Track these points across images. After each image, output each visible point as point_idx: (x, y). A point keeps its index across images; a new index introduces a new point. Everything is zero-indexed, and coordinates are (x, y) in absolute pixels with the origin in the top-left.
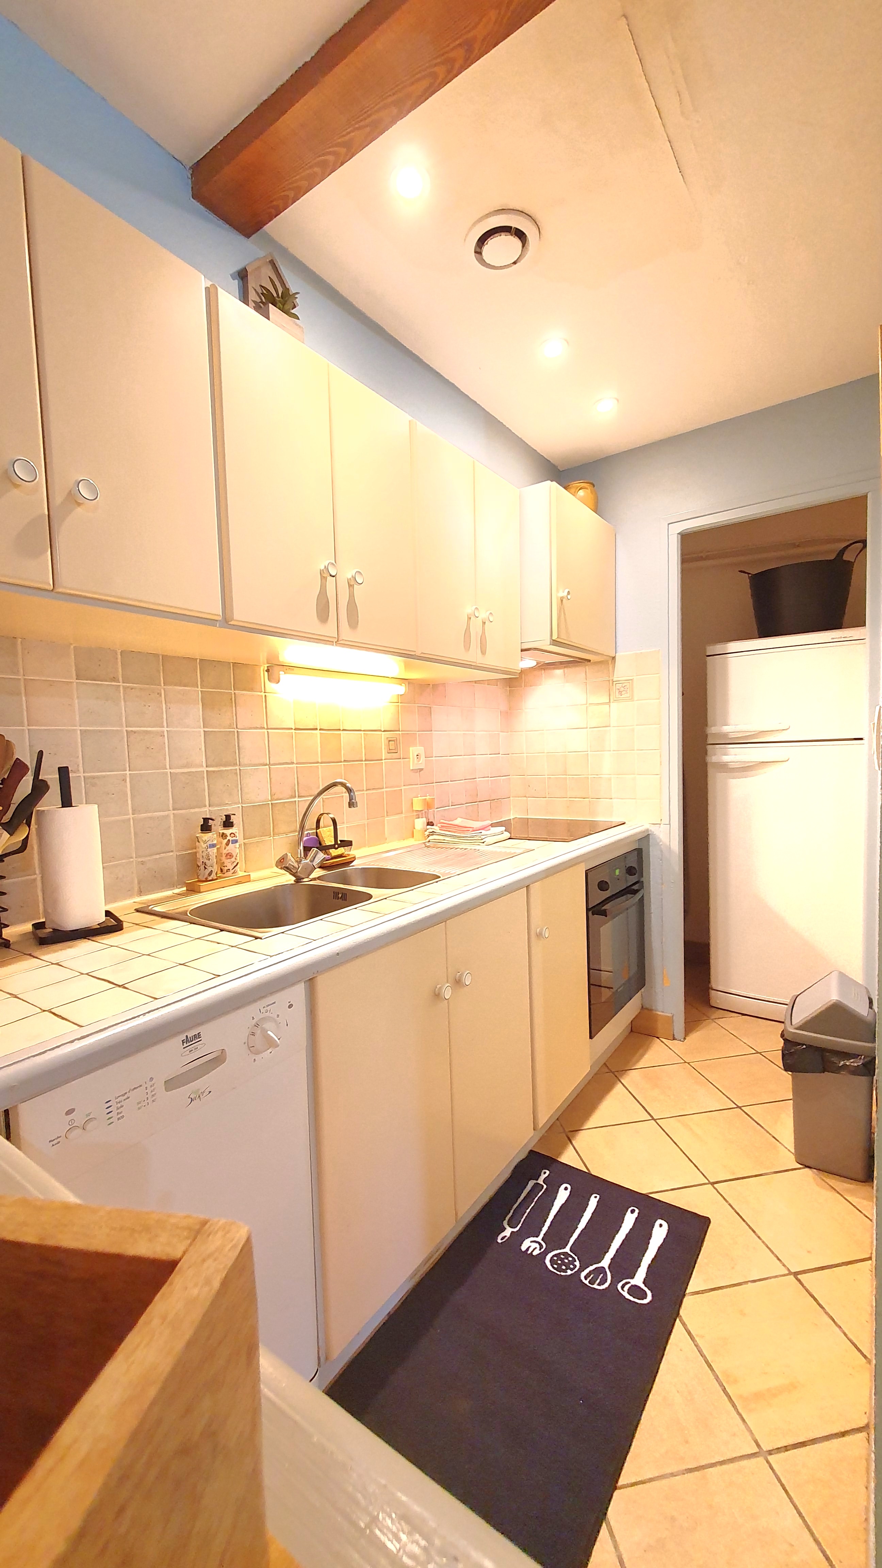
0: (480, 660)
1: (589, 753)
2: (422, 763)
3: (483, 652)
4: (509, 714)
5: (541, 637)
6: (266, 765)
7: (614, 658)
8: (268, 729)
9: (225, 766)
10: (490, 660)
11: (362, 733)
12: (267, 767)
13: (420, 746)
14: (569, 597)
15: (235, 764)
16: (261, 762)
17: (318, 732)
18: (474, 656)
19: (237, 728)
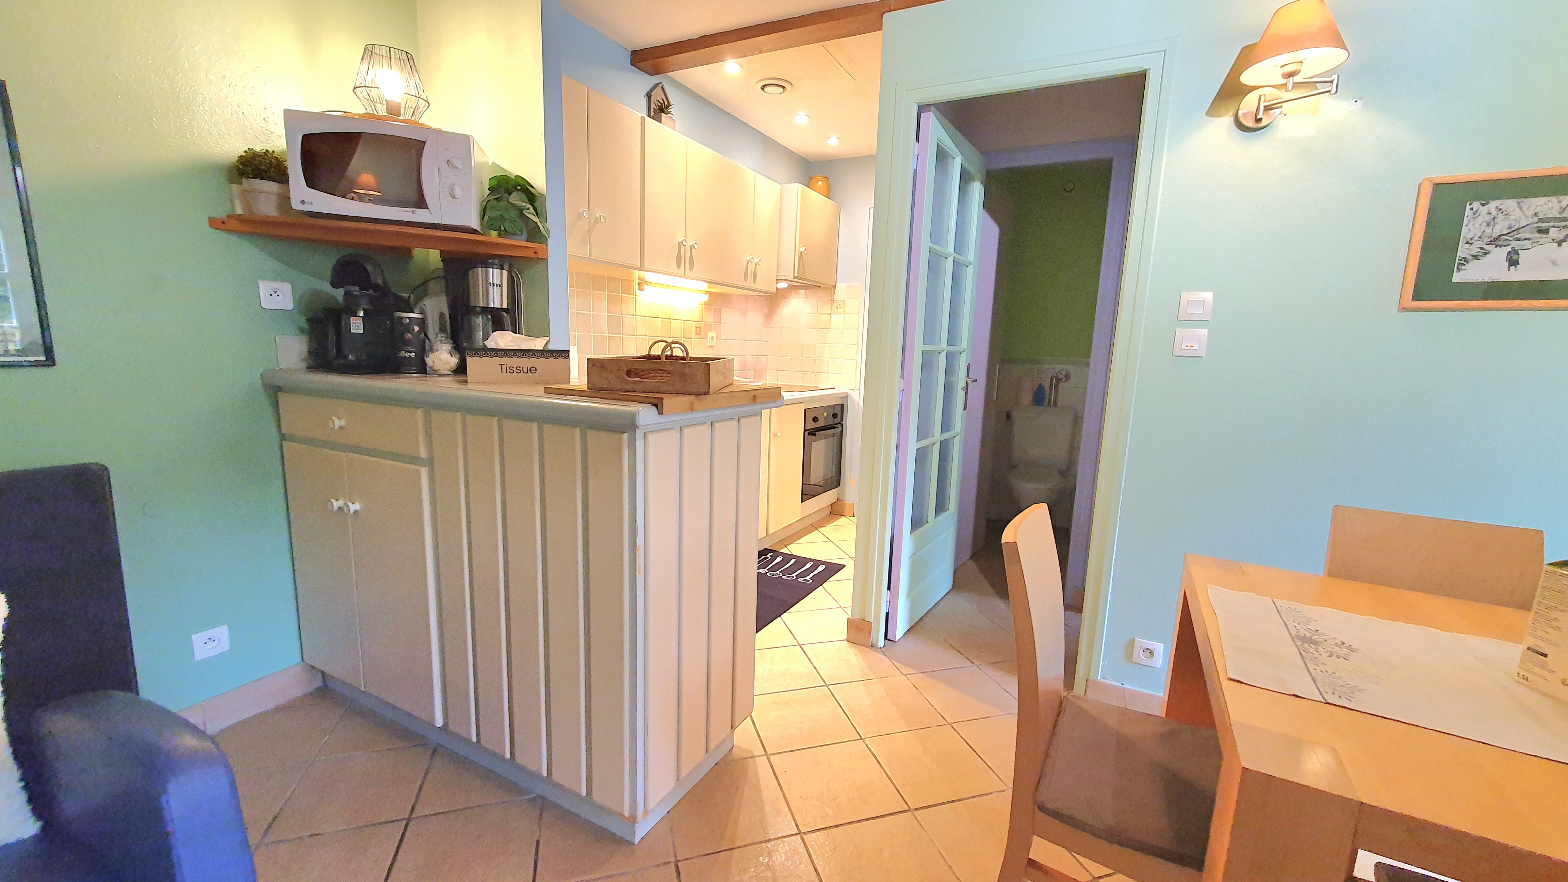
0: (753, 286)
1: (817, 344)
2: (714, 343)
3: (755, 281)
4: (769, 316)
5: (789, 272)
6: (634, 335)
7: (835, 286)
8: (636, 316)
9: (616, 334)
10: (759, 285)
11: (683, 321)
12: (635, 336)
13: (714, 332)
14: (805, 252)
15: (621, 334)
16: (632, 334)
17: (660, 319)
18: (750, 283)
19: (622, 314)
